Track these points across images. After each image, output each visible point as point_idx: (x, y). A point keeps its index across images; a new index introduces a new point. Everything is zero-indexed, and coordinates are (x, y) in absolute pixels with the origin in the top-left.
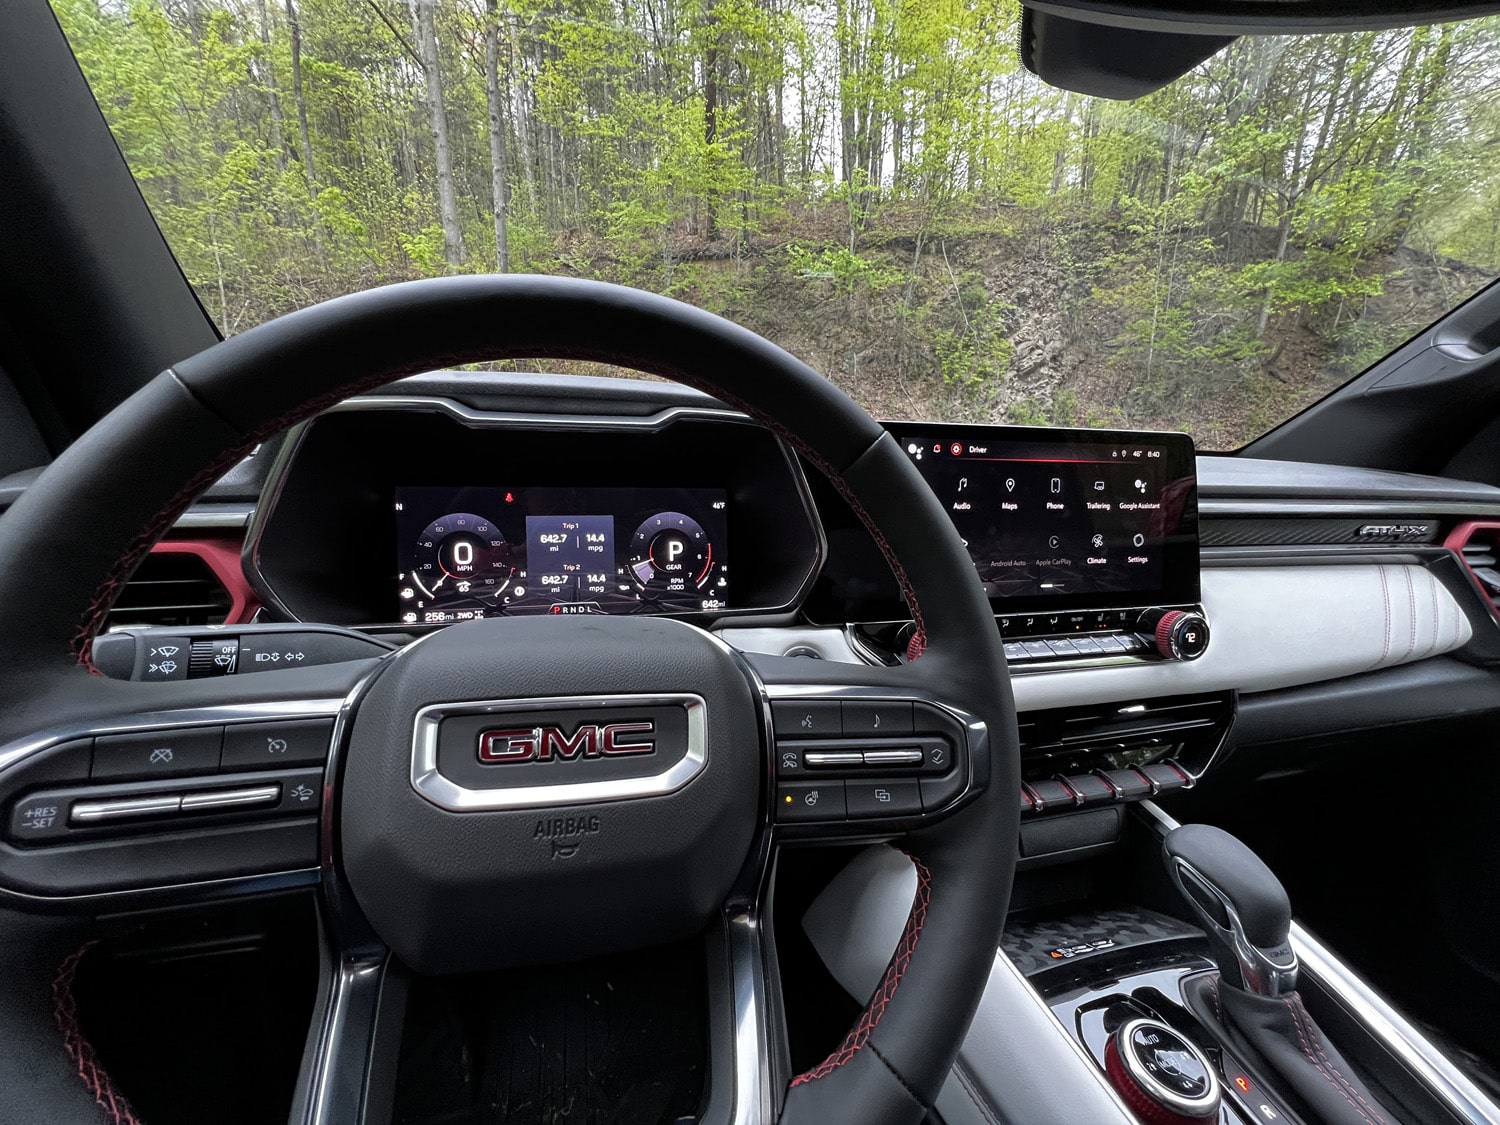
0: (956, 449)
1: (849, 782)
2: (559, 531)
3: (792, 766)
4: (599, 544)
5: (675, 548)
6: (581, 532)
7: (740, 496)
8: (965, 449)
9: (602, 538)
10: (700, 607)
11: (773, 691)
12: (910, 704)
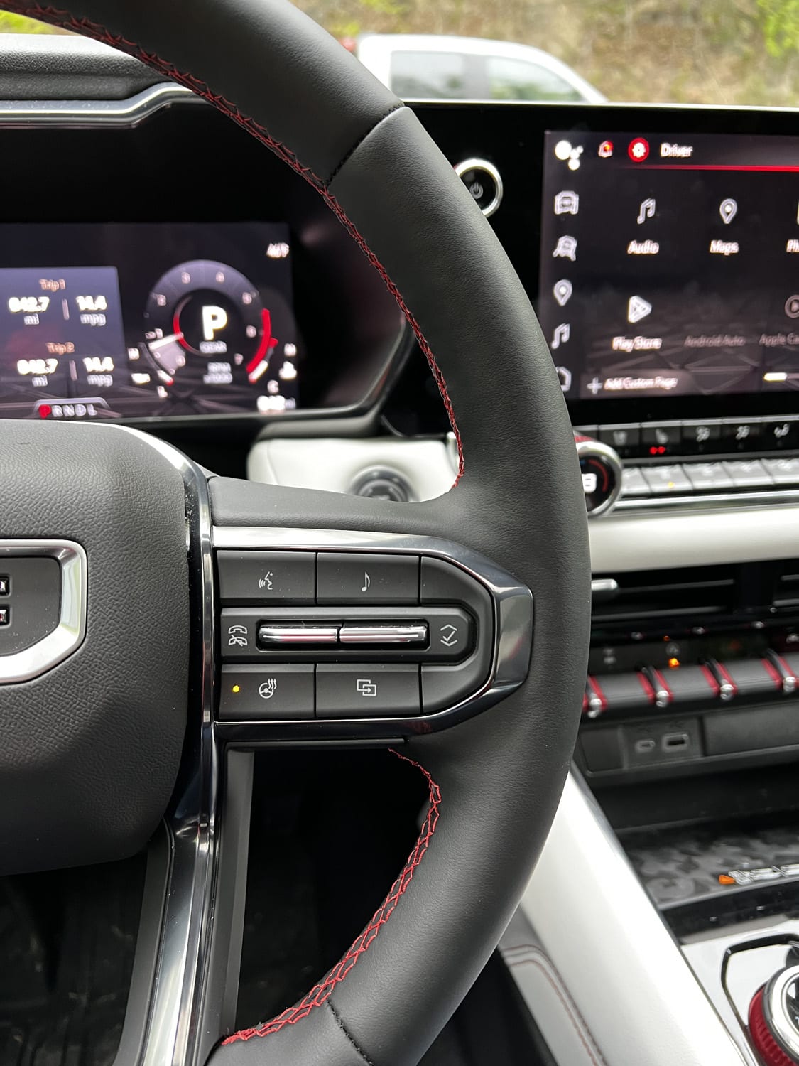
0: (639, 150)
1: (321, 668)
2: (37, 292)
3: (241, 644)
4: (98, 312)
5: (214, 318)
6: (69, 296)
7: (311, 236)
8: (653, 151)
9: (101, 303)
10: (253, 406)
11: (223, 537)
12: (417, 557)
